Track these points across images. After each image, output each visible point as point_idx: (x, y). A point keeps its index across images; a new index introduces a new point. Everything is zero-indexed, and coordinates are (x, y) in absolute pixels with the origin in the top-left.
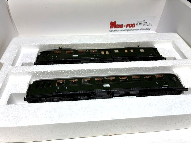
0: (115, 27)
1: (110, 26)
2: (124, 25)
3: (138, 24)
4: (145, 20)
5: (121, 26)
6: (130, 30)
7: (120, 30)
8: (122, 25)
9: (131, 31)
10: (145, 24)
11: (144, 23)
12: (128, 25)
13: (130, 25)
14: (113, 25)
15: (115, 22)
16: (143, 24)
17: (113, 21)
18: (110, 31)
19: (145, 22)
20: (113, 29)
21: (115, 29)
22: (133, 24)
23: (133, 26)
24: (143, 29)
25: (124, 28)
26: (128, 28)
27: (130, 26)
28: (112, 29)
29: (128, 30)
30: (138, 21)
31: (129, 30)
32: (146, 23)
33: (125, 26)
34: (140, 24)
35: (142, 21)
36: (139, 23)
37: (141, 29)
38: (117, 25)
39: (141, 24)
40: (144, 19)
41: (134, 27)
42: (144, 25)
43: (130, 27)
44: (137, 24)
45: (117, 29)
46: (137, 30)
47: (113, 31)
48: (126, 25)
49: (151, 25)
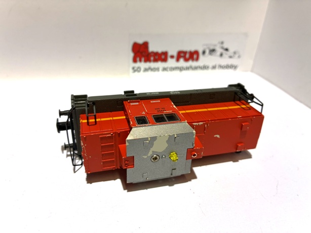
0: (147, 60)
1: (132, 55)
2: (170, 54)
3: (207, 52)
4: (222, 43)
5: (162, 57)
6: (187, 68)
7: (161, 69)
8: (165, 54)
9: (190, 72)
10: (224, 52)
11: (221, 51)
12: (181, 55)
13: (185, 53)
14: (141, 52)
15: (146, 45)
16: (218, 53)
17: (140, 41)
18: (135, 70)
19: (222, 48)
20: (143, 65)
21: (148, 65)
23: (195, 56)
24: (221, 67)
25: (171, 63)
26: (182, 63)
27: (187, 56)
28: (138, 64)
29: (181, 69)
30: (207, 45)
31: (184, 69)
32: (227, 50)
33: (172, 57)
34: (212, 51)
35: (215, 45)
36: (208, 48)
37: (214, 67)
38: (153, 52)
41: (197, 59)
42: (221, 55)
43: (186, 60)
44: (204, 52)
45: (153, 65)
46: (205, 67)
47: (142, 69)
48: (175, 54)
49: (239, 57)
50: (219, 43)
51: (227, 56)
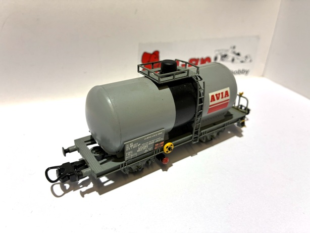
3: (219, 57)
4: (234, 47)
10: (236, 57)
11: (234, 55)
13: (197, 60)
15: (156, 54)
16: (230, 59)
17: (151, 51)
19: (234, 53)
22: (205, 57)
27: (199, 63)
30: (219, 51)
32: (238, 54)
33: (184, 65)
34: (224, 56)
35: (227, 51)
36: (220, 54)
39: (225, 59)
40: (234, 44)
42: (233, 60)
44: (216, 59)
49: (251, 61)
50: (231, 48)
51: (239, 61)
